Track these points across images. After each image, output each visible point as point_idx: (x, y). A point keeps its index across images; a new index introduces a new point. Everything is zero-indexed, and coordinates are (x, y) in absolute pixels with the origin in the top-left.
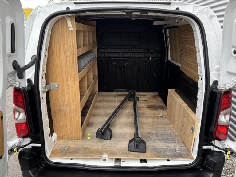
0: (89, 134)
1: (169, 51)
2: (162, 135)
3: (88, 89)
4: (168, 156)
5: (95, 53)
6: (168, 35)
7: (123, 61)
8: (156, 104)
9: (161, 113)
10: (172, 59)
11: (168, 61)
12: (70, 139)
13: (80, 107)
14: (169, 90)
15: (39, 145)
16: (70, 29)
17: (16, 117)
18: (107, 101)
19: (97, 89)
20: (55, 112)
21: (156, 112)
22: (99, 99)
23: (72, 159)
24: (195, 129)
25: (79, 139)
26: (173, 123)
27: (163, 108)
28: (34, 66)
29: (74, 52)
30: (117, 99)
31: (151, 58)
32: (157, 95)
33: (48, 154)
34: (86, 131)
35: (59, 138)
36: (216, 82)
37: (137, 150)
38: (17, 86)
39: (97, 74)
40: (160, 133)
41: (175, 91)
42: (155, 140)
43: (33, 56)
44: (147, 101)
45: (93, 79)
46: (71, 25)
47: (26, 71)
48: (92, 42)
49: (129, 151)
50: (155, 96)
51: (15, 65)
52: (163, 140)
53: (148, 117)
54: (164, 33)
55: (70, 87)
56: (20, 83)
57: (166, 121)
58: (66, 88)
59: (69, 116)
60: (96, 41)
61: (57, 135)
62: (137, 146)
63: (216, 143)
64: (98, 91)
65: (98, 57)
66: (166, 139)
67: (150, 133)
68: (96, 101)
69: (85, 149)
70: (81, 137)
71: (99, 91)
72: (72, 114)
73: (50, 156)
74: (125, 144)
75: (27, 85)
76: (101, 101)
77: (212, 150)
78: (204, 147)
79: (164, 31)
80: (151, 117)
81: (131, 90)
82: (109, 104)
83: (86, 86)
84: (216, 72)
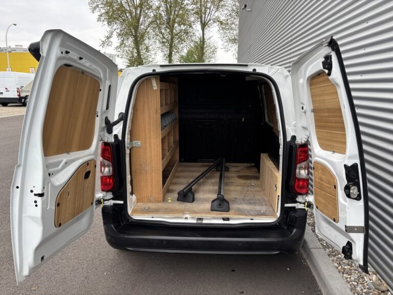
0: (170, 199)
1: (266, 111)
2: (250, 200)
3: (168, 151)
4: (252, 215)
5: (176, 114)
6: (264, 92)
7: (209, 123)
8: (250, 174)
9: (253, 182)
10: (269, 121)
11: (265, 123)
12: (150, 201)
13: (161, 165)
14: (262, 154)
15: (122, 202)
16: (155, 88)
17: (103, 171)
18: (190, 171)
19: (177, 157)
20: (136, 172)
21: (248, 182)
22: (180, 169)
23: (153, 217)
24: (277, 186)
25: (160, 202)
26: (264, 191)
27: (257, 178)
28: (122, 122)
29: (158, 110)
30: (202, 169)
31: (243, 120)
32: (253, 166)
33: (130, 212)
34: (166, 196)
35: (138, 200)
36: (294, 138)
37: (220, 209)
38: (106, 141)
39: (177, 138)
40: (247, 198)
41: (268, 155)
42: (241, 203)
43: (120, 113)
44: (239, 171)
45: (174, 144)
46: (155, 85)
47: (114, 127)
48: (173, 101)
49: (211, 210)
50: (250, 167)
51: (107, 121)
52: (250, 203)
53: (237, 186)
54: (259, 90)
55: (152, 145)
56: (108, 138)
57: (258, 189)
58: (148, 145)
59: (150, 175)
60: (177, 100)
61: (136, 196)
62: (220, 205)
63: (300, 199)
64: (178, 159)
65: (179, 119)
66: (253, 203)
67: (236, 198)
68: (177, 171)
69: (167, 209)
70: (161, 199)
71: (180, 161)
72: (154, 174)
73: (131, 213)
74: (208, 206)
75: (113, 141)
76: (182, 171)
77: (296, 208)
78: (286, 205)
79: (258, 88)
80: (241, 185)
81: (219, 159)
82: (191, 174)
83: (167, 148)
84: (293, 128)
